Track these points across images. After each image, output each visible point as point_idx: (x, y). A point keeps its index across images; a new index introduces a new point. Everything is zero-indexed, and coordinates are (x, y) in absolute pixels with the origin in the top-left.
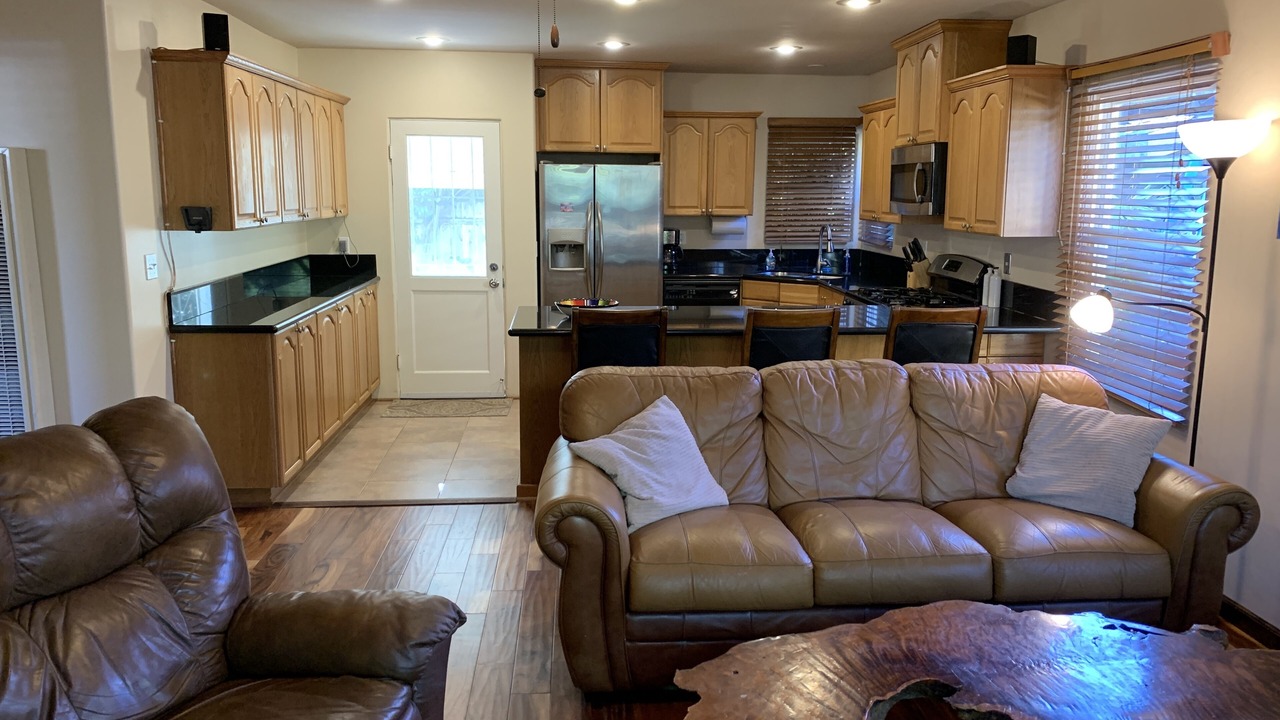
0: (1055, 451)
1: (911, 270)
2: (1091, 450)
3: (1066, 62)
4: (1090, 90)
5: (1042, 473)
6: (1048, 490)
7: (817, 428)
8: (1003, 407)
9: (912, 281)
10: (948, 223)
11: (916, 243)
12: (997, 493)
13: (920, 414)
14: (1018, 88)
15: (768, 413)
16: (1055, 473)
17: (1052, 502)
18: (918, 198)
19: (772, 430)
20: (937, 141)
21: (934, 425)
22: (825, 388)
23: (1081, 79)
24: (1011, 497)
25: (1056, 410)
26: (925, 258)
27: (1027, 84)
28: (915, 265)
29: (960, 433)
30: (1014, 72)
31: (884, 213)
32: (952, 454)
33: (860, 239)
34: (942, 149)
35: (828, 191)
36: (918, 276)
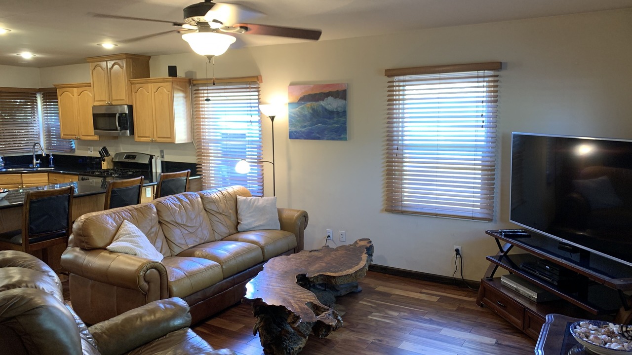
0: (250, 213)
1: (104, 161)
2: (261, 210)
3: (186, 76)
4: (200, 88)
5: (249, 221)
6: (253, 225)
7: (180, 221)
8: (228, 202)
9: (105, 166)
10: (137, 139)
11: (104, 149)
12: (235, 232)
13: (207, 209)
14: (175, 86)
15: (161, 219)
16: (253, 220)
17: (256, 229)
18: (119, 128)
19: (165, 226)
20: (128, 104)
21: (212, 212)
22: (178, 205)
23: (198, 84)
24: (239, 232)
25: (245, 200)
26: (110, 155)
27: (177, 85)
28: (106, 158)
29: (220, 213)
30: (173, 80)
31: (83, 135)
32: (219, 221)
33: (46, 149)
34: (130, 108)
35: (26, 125)
36: (108, 163)
